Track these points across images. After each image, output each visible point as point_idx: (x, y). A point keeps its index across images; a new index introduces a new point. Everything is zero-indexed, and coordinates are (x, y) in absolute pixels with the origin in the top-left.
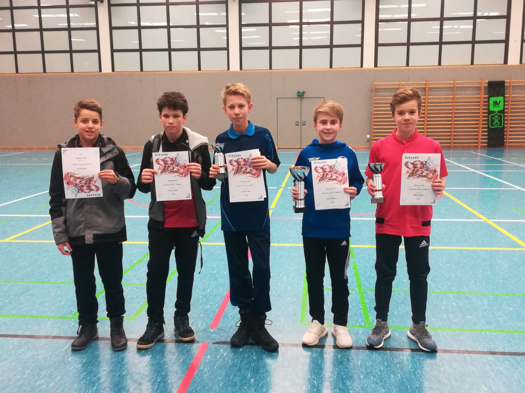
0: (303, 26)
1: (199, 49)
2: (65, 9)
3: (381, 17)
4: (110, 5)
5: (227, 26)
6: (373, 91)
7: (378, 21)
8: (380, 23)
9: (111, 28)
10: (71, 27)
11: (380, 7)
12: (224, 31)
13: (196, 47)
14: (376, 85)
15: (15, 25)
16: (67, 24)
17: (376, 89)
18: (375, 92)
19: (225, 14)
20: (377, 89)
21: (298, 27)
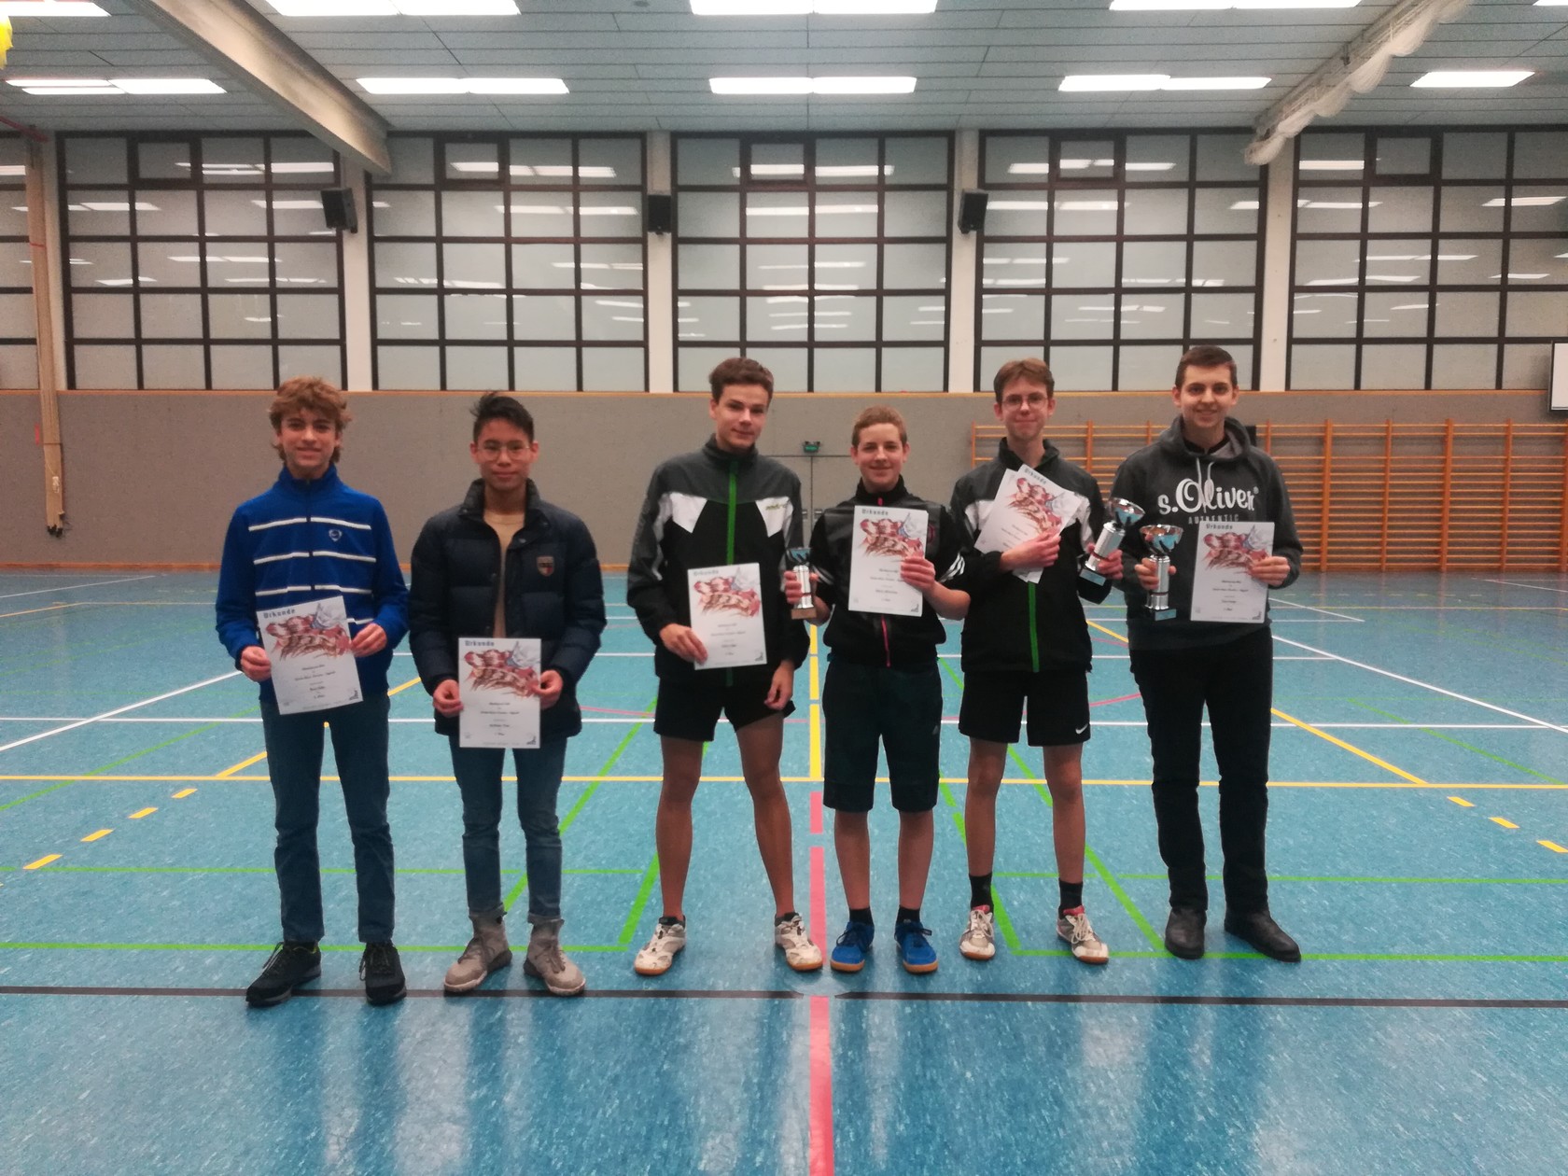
0: (816, 298)
1: (579, 344)
2: (264, 246)
3: (987, 282)
4: (372, 240)
5: (644, 293)
6: (970, 443)
7: (980, 291)
8: (984, 296)
9: (374, 291)
10: (278, 285)
11: (985, 261)
12: (636, 304)
13: (572, 337)
14: (978, 431)
15: (140, 279)
16: (268, 280)
17: (977, 439)
18: (976, 445)
19: (640, 267)
20: (982, 439)
21: (806, 300)
